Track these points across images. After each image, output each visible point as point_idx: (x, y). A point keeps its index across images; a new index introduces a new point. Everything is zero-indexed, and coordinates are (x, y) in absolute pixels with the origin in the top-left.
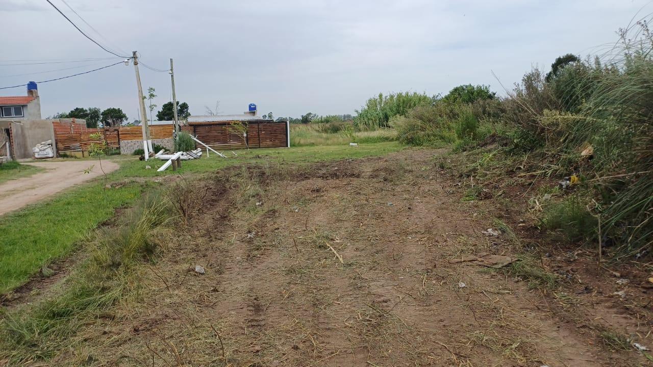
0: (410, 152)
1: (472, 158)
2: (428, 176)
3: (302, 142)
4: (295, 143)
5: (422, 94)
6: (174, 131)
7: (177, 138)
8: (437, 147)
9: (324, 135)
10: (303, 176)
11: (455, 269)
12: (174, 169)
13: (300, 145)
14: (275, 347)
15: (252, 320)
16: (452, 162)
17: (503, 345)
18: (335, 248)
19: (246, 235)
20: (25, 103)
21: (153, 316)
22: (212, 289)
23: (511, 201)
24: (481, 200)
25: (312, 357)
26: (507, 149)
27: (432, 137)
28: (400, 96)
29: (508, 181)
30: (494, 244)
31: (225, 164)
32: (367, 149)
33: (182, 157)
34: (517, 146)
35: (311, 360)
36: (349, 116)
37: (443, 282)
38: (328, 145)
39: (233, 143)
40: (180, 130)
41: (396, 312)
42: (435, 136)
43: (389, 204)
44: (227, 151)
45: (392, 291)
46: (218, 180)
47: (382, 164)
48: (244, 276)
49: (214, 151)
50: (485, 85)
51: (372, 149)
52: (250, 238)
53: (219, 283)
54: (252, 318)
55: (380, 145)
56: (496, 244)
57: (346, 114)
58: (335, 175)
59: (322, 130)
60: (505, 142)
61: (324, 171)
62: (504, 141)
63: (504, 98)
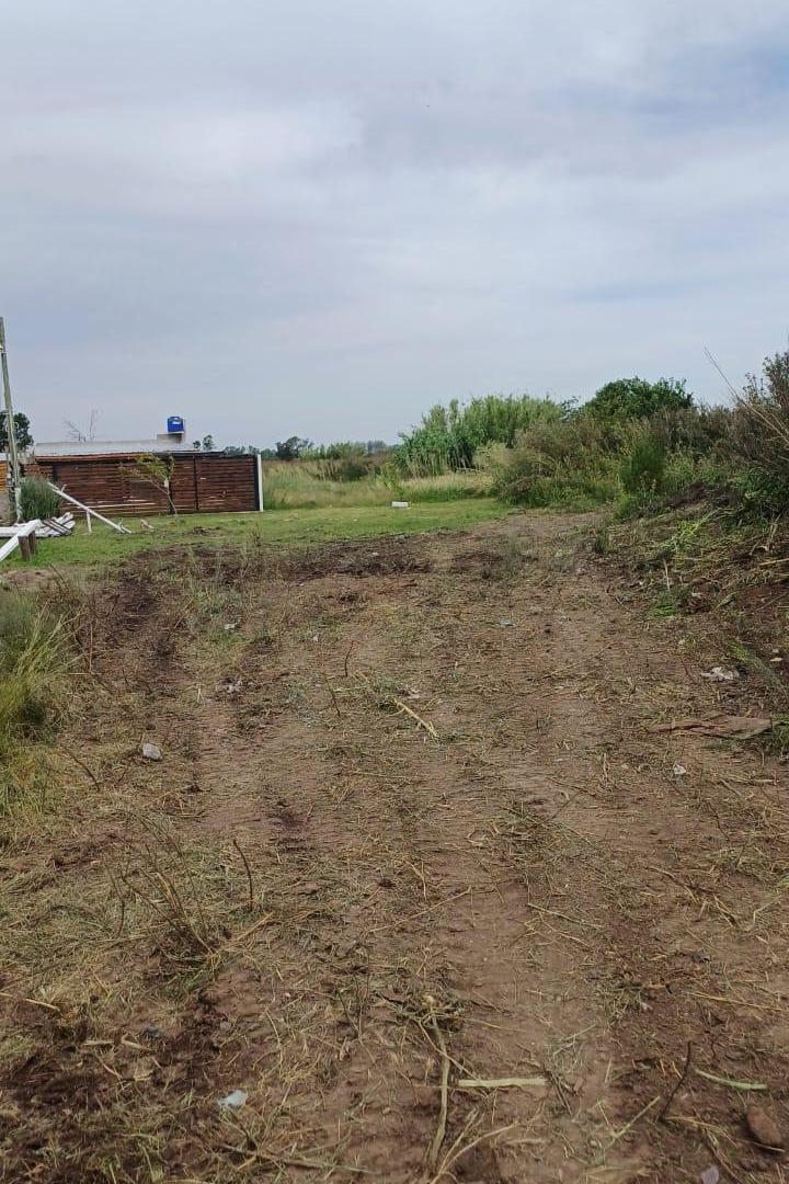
0: (523, 520)
1: (657, 530)
2: (572, 569)
3: (289, 499)
4: (274, 502)
5: (542, 397)
6: (9, 476)
7: (18, 491)
8: (578, 511)
9: (333, 485)
10: (307, 568)
11: (660, 743)
12: (25, 557)
13: (285, 507)
14: (345, 884)
15: (285, 841)
16: (618, 540)
17: (775, 870)
18: (412, 708)
19: (225, 687)
21: (85, 838)
22: (187, 787)
23: (750, 616)
24: (690, 613)
25: (420, 899)
26: (730, 512)
27: (568, 489)
28: (491, 401)
29: (738, 576)
30: (729, 696)
31: (134, 547)
32: (430, 515)
33: (39, 533)
34: (750, 505)
35: (422, 904)
36: (380, 445)
37: (642, 765)
38: (344, 505)
39: (135, 502)
40: (22, 472)
41: (566, 820)
42: (574, 486)
43: (504, 623)
44: (128, 520)
45: (547, 784)
46: (128, 581)
47: (470, 545)
48: (244, 763)
49: (102, 518)
50: (676, 379)
51: (442, 513)
52: (234, 692)
53: (195, 776)
54: (284, 836)
55: (456, 507)
56: (733, 697)
57: (373, 440)
58: (374, 568)
59: (327, 475)
60: (723, 497)
61: (352, 561)
62: (723, 495)
63: (712, 406)
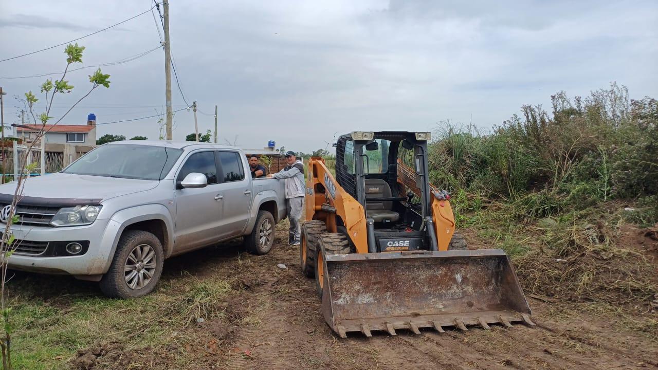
20: (85, 131)
